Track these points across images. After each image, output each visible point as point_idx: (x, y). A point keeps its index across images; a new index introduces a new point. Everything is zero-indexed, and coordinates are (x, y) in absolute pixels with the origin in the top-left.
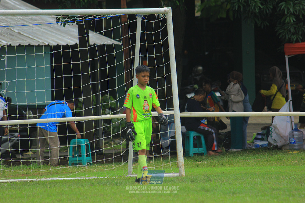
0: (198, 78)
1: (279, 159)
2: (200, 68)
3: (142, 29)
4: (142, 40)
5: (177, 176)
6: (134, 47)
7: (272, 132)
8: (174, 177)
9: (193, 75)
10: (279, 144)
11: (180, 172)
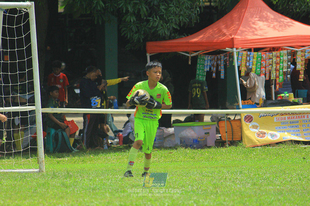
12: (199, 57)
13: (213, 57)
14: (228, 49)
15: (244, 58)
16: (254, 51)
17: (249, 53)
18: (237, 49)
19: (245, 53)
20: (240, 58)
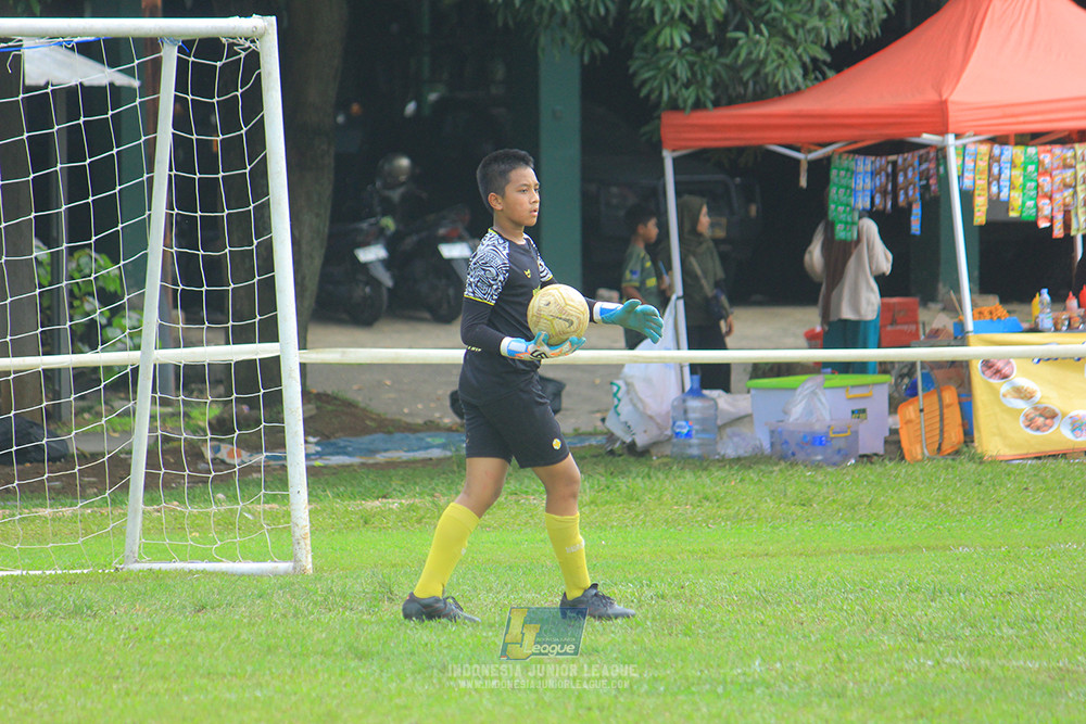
0: (396, 195)
1: (632, 497)
2: (404, 162)
3: (180, 86)
4: (180, 121)
5: (286, 573)
6: (151, 144)
7: (619, 400)
8: (276, 575)
9: (378, 184)
10: (641, 440)
11: (295, 559)
12: (836, 161)
13: (881, 161)
14: (927, 138)
15: (983, 165)
16: (1017, 144)
17: (997, 150)
18: (958, 136)
19: (984, 149)
20: (970, 165)
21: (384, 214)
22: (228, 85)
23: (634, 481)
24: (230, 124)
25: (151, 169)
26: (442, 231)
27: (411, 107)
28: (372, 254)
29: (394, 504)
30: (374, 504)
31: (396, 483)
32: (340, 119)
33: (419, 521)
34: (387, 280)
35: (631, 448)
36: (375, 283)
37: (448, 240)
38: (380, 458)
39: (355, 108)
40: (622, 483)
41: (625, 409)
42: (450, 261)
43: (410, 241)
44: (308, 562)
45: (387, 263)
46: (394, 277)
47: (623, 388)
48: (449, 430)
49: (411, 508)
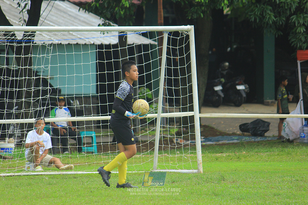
0: (225, 72)
1: (289, 153)
2: (227, 64)
3: (168, 44)
4: (168, 53)
5: (196, 173)
6: (161, 59)
7: (285, 127)
8: (193, 173)
9: (220, 70)
10: (291, 138)
11: (198, 169)
21: (222, 77)
22: (181, 44)
23: (289, 149)
24: (181, 54)
25: (160, 66)
26: (237, 82)
27: (229, 49)
28: (218, 88)
29: (224, 155)
30: (219, 155)
31: (225, 149)
32: (210, 52)
33: (231, 159)
34: (222, 95)
35: (288, 140)
36: (219, 96)
37: (239, 84)
38: (221, 142)
39: (214, 49)
40: (286, 150)
41: (287, 130)
42: (239, 90)
43: (229, 85)
44: (202, 170)
45: (222, 91)
46: (224, 94)
47: (286, 124)
48: (239, 135)
49: (229, 156)
